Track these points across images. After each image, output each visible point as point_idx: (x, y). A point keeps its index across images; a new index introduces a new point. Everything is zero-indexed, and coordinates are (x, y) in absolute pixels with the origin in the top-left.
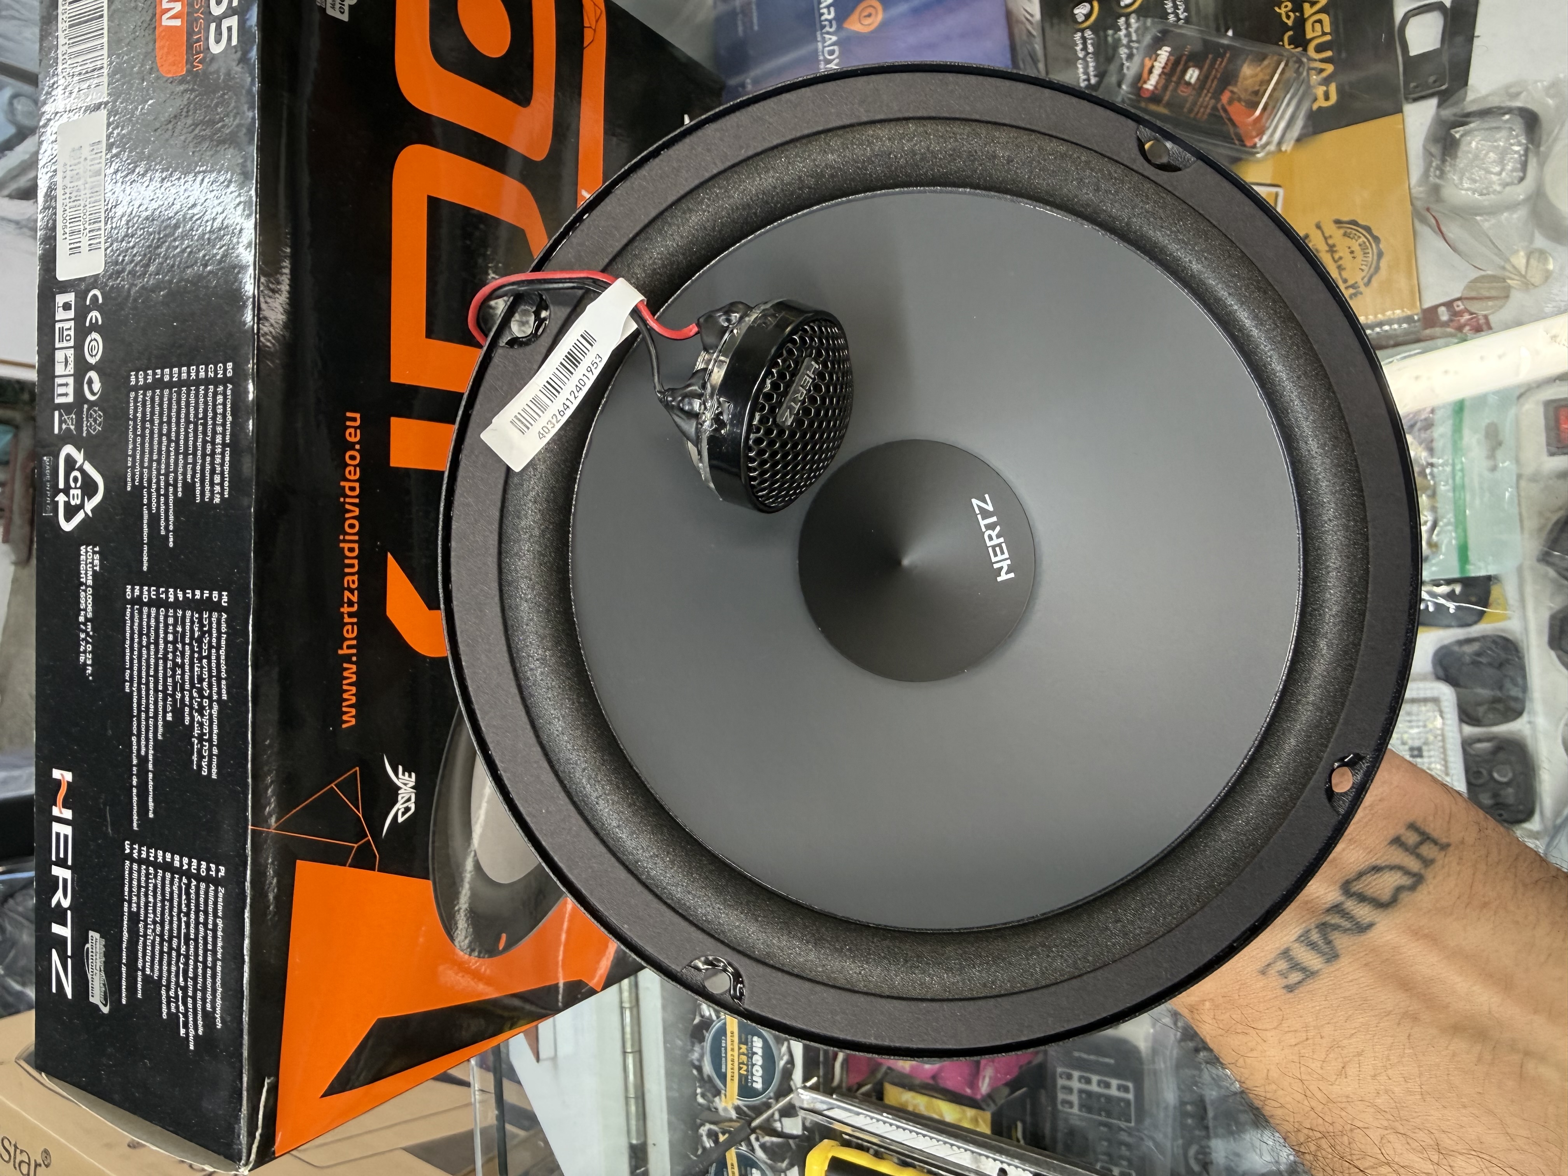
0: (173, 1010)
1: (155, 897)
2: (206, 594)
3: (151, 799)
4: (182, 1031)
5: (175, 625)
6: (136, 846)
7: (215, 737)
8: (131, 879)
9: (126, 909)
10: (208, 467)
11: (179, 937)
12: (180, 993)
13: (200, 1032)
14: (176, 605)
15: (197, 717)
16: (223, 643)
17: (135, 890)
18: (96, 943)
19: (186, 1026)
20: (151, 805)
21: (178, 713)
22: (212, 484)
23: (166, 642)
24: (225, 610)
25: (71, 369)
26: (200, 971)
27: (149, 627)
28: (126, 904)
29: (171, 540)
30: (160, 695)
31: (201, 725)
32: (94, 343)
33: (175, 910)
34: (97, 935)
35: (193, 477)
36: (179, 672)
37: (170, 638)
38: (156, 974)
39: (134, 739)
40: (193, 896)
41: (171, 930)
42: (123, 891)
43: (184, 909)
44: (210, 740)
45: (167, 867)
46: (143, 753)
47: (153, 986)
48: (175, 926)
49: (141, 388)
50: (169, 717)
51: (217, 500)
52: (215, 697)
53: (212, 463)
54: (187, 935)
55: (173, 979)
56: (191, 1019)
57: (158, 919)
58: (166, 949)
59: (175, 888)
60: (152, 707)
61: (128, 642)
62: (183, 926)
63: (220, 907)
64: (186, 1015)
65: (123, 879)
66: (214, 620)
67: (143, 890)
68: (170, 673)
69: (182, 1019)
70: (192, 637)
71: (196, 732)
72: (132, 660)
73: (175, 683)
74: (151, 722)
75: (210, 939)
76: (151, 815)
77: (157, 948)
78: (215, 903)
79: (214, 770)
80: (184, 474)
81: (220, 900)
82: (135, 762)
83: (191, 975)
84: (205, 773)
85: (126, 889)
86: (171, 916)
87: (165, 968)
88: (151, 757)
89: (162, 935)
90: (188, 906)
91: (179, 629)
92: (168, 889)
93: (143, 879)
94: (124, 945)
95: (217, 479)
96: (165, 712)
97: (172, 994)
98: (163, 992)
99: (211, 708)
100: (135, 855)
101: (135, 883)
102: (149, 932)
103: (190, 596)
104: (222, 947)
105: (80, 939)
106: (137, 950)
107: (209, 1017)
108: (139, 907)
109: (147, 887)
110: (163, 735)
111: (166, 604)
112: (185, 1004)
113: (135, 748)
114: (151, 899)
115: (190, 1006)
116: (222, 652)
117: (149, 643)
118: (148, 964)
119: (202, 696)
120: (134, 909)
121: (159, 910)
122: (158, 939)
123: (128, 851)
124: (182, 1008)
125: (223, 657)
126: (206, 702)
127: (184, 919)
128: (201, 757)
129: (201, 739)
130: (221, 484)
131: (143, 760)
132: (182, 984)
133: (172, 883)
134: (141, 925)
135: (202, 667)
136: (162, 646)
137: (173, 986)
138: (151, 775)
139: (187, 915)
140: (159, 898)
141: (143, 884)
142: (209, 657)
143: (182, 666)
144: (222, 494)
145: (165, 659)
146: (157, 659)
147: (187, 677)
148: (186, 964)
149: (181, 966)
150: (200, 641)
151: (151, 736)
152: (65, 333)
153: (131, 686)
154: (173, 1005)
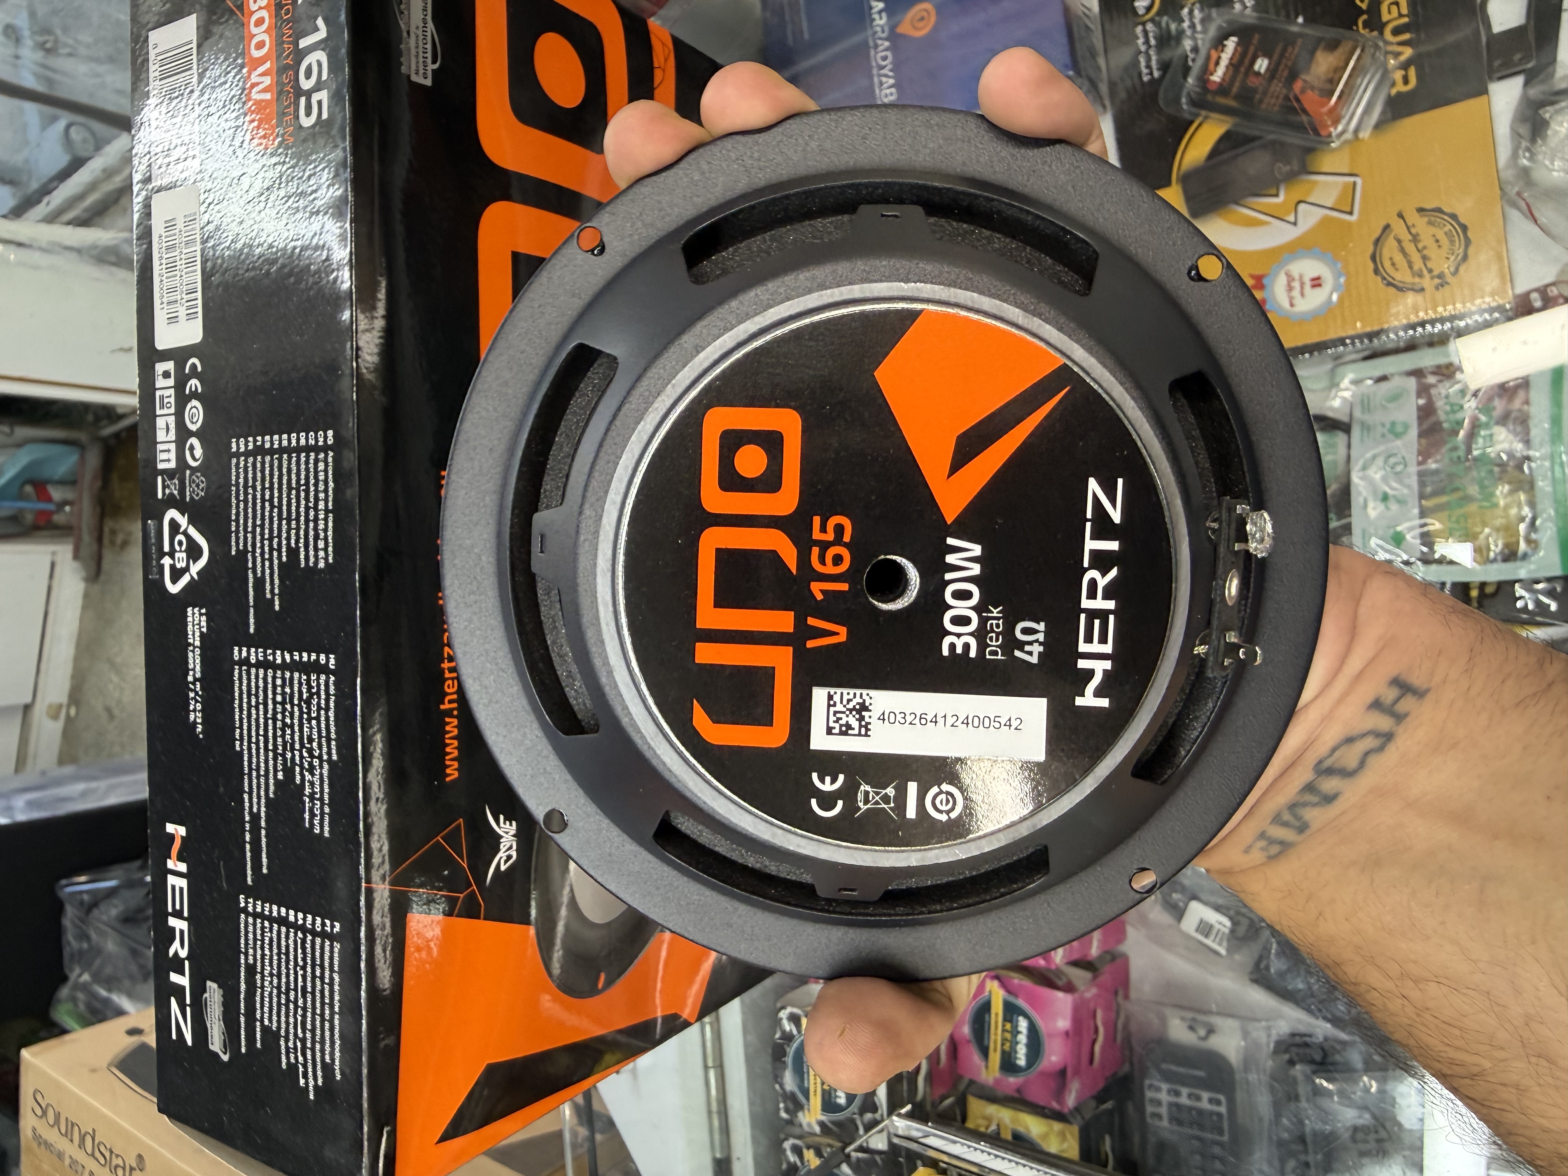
0: (293, 1060)
1: (271, 950)
2: (314, 657)
3: (264, 855)
4: (302, 1082)
5: (283, 686)
6: (251, 900)
7: (326, 797)
8: (247, 932)
9: (243, 961)
10: (312, 533)
11: (296, 990)
12: (299, 1044)
13: (320, 1082)
14: (284, 666)
15: (308, 776)
16: (332, 705)
17: (251, 942)
18: (214, 993)
19: (305, 1076)
20: (265, 860)
21: (289, 772)
22: (316, 549)
23: (275, 702)
24: (333, 672)
25: (172, 436)
26: (318, 1023)
27: (257, 687)
28: (242, 957)
29: (277, 603)
30: (271, 754)
31: (312, 784)
32: (194, 410)
33: (292, 963)
34: (215, 986)
35: (297, 541)
36: (289, 732)
37: (279, 698)
38: (275, 1025)
39: (246, 796)
40: (309, 950)
41: (288, 983)
42: (239, 944)
43: (301, 963)
44: (321, 799)
45: (282, 921)
46: (255, 810)
47: (271, 1036)
48: (292, 978)
49: (243, 454)
50: (280, 776)
51: (321, 565)
52: (325, 757)
53: (316, 529)
54: (304, 988)
55: (292, 1031)
56: (310, 1070)
57: (275, 972)
58: (283, 1001)
59: (291, 942)
60: (262, 765)
61: (237, 702)
62: (300, 979)
63: (336, 963)
64: (305, 1066)
65: (239, 932)
66: (322, 682)
67: (259, 943)
68: (279, 733)
69: (301, 1069)
70: (300, 698)
71: (307, 791)
72: (241, 719)
73: (285, 743)
74: (262, 780)
75: (327, 993)
76: (265, 871)
77: (275, 1000)
78: (331, 958)
79: (327, 829)
80: (288, 539)
81: (336, 955)
82: (247, 818)
83: (309, 1027)
84: (317, 831)
85: (242, 941)
86: (288, 968)
87: (283, 1019)
88: (263, 815)
89: (279, 987)
90: (304, 959)
91: (288, 690)
92: (283, 943)
93: (259, 932)
94: (242, 996)
95: (321, 544)
96: (276, 771)
97: (291, 1045)
98: (282, 1043)
99: (321, 767)
100: (250, 909)
101: (251, 936)
102: (266, 984)
103: (297, 658)
104: (340, 1001)
105: (198, 989)
106: (255, 1002)
107: (328, 1069)
108: (255, 959)
109: (263, 941)
110: (275, 793)
111: (274, 666)
112: (304, 1055)
113: (247, 805)
114: (267, 952)
115: (309, 1057)
116: (331, 714)
117: (258, 703)
118: (266, 1015)
119: (312, 756)
120: (251, 961)
121: (275, 962)
122: (275, 991)
123: (242, 905)
124: (301, 1059)
125: (332, 719)
126: (316, 762)
127: (300, 972)
128: (312, 815)
129: (312, 797)
130: (326, 549)
131: (256, 818)
132: (300, 1035)
133: (287, 937)
134: (258, 977)
135: (311, 728)
136: (270, 706)
137: (291, 1037)
138: (263, 832)
139: (304, 968)
140: (275, 951)
141: (259, 937)
142: (318, 719)
143: (292, 727)
144: (326, 559)
145: (275, 720)
146: (266, 719)
147: (297, 738)
148: (304, 1016)
149: (299, 1018)
150: (308, 702)
151: (262, 793)
152: (166, 400)
153: (241, 745)
154: (292, 1056)
